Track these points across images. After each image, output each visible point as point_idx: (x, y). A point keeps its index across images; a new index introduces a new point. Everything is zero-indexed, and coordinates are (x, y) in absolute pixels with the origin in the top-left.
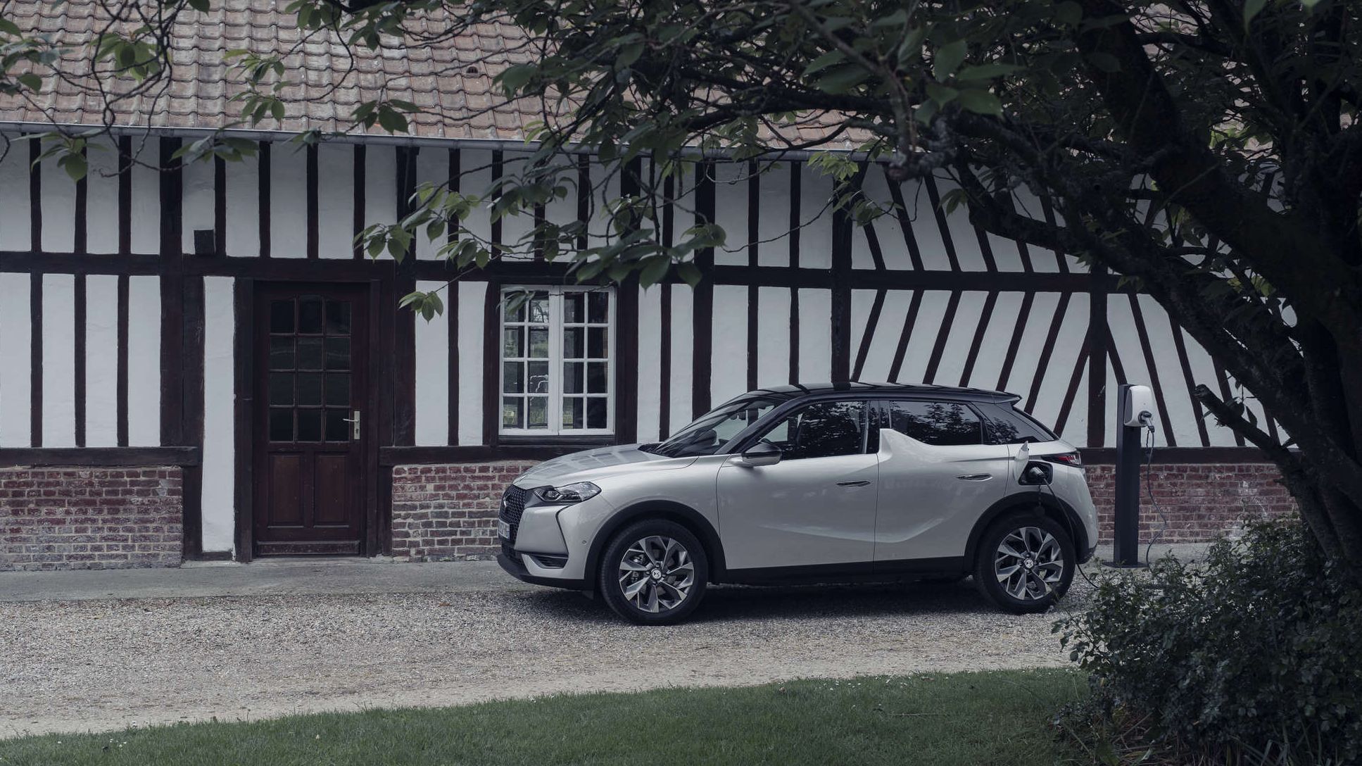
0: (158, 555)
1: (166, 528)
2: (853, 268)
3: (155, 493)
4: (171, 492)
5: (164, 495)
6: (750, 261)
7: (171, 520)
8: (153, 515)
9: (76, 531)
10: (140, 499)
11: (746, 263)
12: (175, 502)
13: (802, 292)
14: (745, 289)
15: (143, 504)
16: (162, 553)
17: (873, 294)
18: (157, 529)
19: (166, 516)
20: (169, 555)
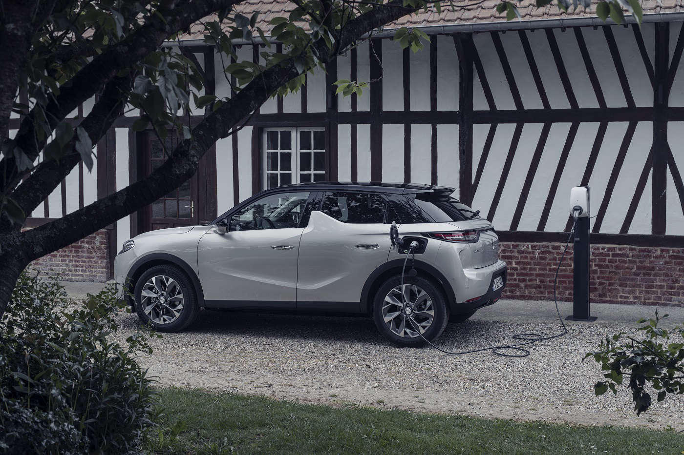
0: (97, 275)
1: (99, 262)
2: (474, 109)
3: (94, 243)
4: (101, 243)
5: (98, 244)
6: (405, 108)
7: (102, 258)
8: (94, 254)
9: (62, 261)
10: (88, 246)
11: (403, 109)
12: (103, 248)
13: (439, 127)
14: (402, 126)
15: (89, 248)
16: (98, 275)
17: (488, 126)
18: (96, 262)
19: (100, 255)
20: (101, 276)
